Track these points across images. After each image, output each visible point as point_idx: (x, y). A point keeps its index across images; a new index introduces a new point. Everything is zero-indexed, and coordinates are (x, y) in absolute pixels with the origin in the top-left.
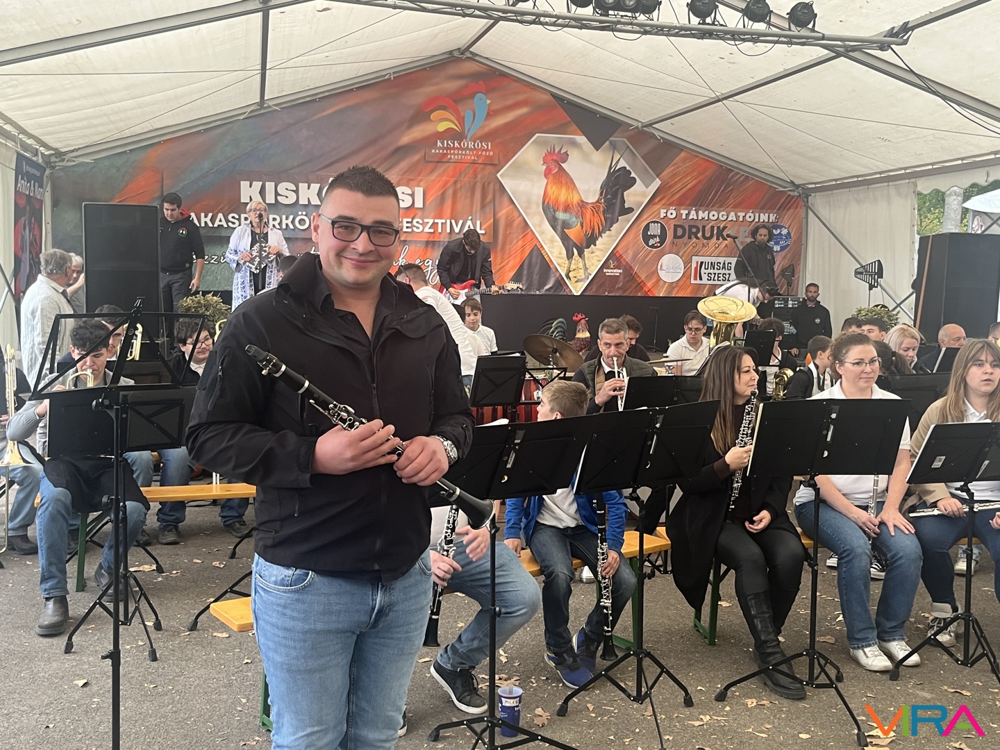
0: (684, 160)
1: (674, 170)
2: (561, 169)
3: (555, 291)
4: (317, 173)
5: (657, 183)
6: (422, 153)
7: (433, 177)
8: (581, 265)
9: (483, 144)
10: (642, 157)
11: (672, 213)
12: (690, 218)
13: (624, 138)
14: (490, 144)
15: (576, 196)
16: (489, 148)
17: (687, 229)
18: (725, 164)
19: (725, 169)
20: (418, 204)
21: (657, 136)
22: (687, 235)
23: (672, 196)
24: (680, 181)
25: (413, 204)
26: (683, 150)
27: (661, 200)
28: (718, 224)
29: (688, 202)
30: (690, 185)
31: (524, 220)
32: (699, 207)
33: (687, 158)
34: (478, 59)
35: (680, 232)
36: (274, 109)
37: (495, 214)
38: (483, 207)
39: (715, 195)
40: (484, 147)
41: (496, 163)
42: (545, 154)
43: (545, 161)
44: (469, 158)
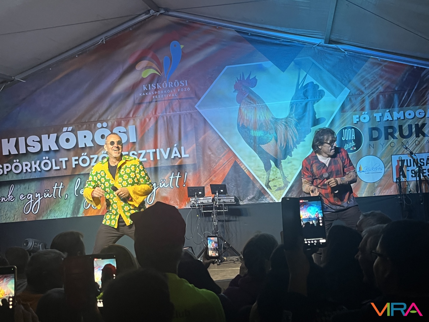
1: (361, 78)
3: (257, 200)
5: (346, 91)
6: (132, 97)
8: (279, 175)
9: (181, 82)
10: (328, 70)
11: (366, 118)
12: (385, 119)
13: (308, 56)
14: (186, 81)
15: (268, 115)
16: (187, 85)
17: (383, 130)
18: (416, 64)
19: (416, 68)
20: (133, 139)
21: (341, 49)
22: (383, 137)
23: (363, 101)
24: (370, 86)
25: (128, 140)
26: (369, 58)
27: (352, 107)
28: (415, 122)
29: (380, 105)
30: (381, 89)
31: (222, 141)
32: (393, 109)
33: (374, 64)
34: (170, 13)
35: (375, 134)
36: (21, 81)
37: (197, 139)
38: (186, 135)
39: (409, 95)
40: (182, 85)
41: (193, 96)
42: (236, 81)
43: (236, 88)
44: (170, 96)
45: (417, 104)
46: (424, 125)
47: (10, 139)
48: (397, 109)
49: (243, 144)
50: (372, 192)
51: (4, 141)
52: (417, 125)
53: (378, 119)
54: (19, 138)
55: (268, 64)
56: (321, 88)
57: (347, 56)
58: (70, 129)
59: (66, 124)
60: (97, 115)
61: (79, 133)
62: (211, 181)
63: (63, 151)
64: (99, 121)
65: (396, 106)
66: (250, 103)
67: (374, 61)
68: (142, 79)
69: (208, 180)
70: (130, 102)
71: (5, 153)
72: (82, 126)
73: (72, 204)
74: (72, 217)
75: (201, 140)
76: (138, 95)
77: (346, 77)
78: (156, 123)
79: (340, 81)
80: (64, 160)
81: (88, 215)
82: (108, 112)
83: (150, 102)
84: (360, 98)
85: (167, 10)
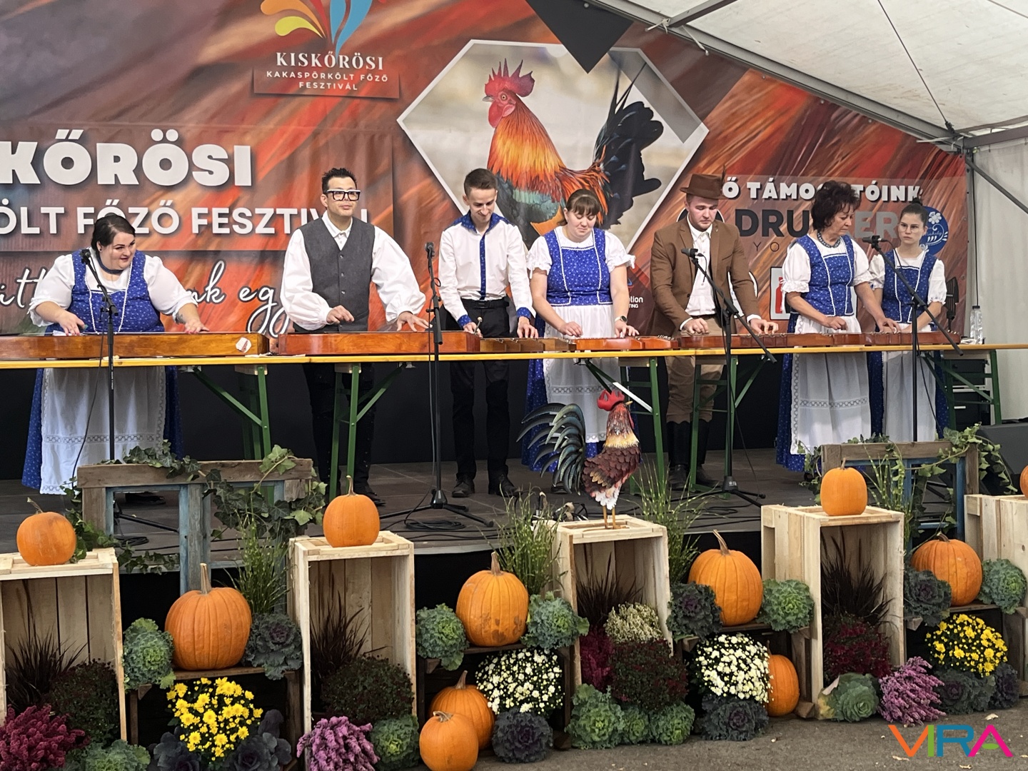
0: (750, 88)
1: (731, 107)
2: (521, 107)
4: (30, 120)
5: (700, 133)
6: (247, 78)
7: (270, 124)
9: (368, 59)
10: (672, 83)
11: (732, 189)
12: (766, 195)
13: (638, 47)
15: (551, 159)
16: (381, 68)
17: (760, 216)
18: (823, 95)
19: (825, 103)
20: (243, 180)
21: (699, 44)
22: (760, 229)
23: (731, 155)
24: (744, 126)
25: (231, 179)
26: (747, 70)
29: (758, 167)
32: (780, 176)
35: (747, 223)
38: (373, 183)
39: (809, 152)
40: (370, 66)
41: (395, 95)
42: (490, 77)
43: (490, 92)
44: (341, 87)
48: (785, 179)
53: (753, 195)
55: (557, 50)
58: (76, 134)
61: (100, 147)
63: (52, 189)
64: (156, 124)
65: (787, 171)
76: (262, 73)
80: (53, 211)
84: (725, 148)
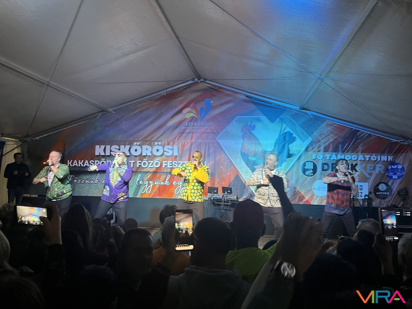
1: (320, 132)
2: (252, 134)
5: (310, 139)
9: (209, 123)
10: (299, 125)
11: (320, 156)
13: (289, 116)
14: (212, 122)
15: (260, 148)
16: (212, 125)
17: (330, 165)
18: (354, 127)
19: (354, 130)
20: (176, 154)
21: (309, 114)
22: (330, 169)
23: (320, 146)
24: (325, 138)
25: (173, 154)
26: (326, 121)
27: (313, 149)
28: (351, 162)
29: (330, 150)
30: (331, 140)
31: (231, 161)
32: (338, 153)
33: (328, 125)
34: (207, 82)
35: (326, 167)
36: (112, 112)
37: (215, 158)
38: (209, 155)
39: (348, 145)
40: (209, 125)
41: (215, 132)
42: (243, 126)
43: (242, 130)
44: (201, 130)
45: (353, 152)
46: (356, 165)
47: (101, 146)
48: (340, 153)
49: (243, 164)
50: (321, 202)
51: (97, 147)
52: (352, 164)
53: (328, 158)
54: (107, 146)
55: (263, 118)
56: (294, 135)
57: (312, 118)
58: (138, 143)
59: (136, 141)
60: (156, 137)
61: (144, 146)
62: (221, 184)
63: (132, 156)
64: (156, 141)
65: (340, 151)
66: (250, 140)
67: (329, 123)
68: (186, 119)
69: (219, 184)
70: (177, 131)
71: (97, 154)
72: (146, 143)
73: (134, 189)
74: (133, 197)
75: (217, 158)
76: (182, 128)
77: (310, 131)
78: (191, 145)
79: (307, 133)
80: (132, 162)
81: (143, 197)
82: (163, 136)
83: (189, 133)
84: (318, 144)
85: (205, 79)
